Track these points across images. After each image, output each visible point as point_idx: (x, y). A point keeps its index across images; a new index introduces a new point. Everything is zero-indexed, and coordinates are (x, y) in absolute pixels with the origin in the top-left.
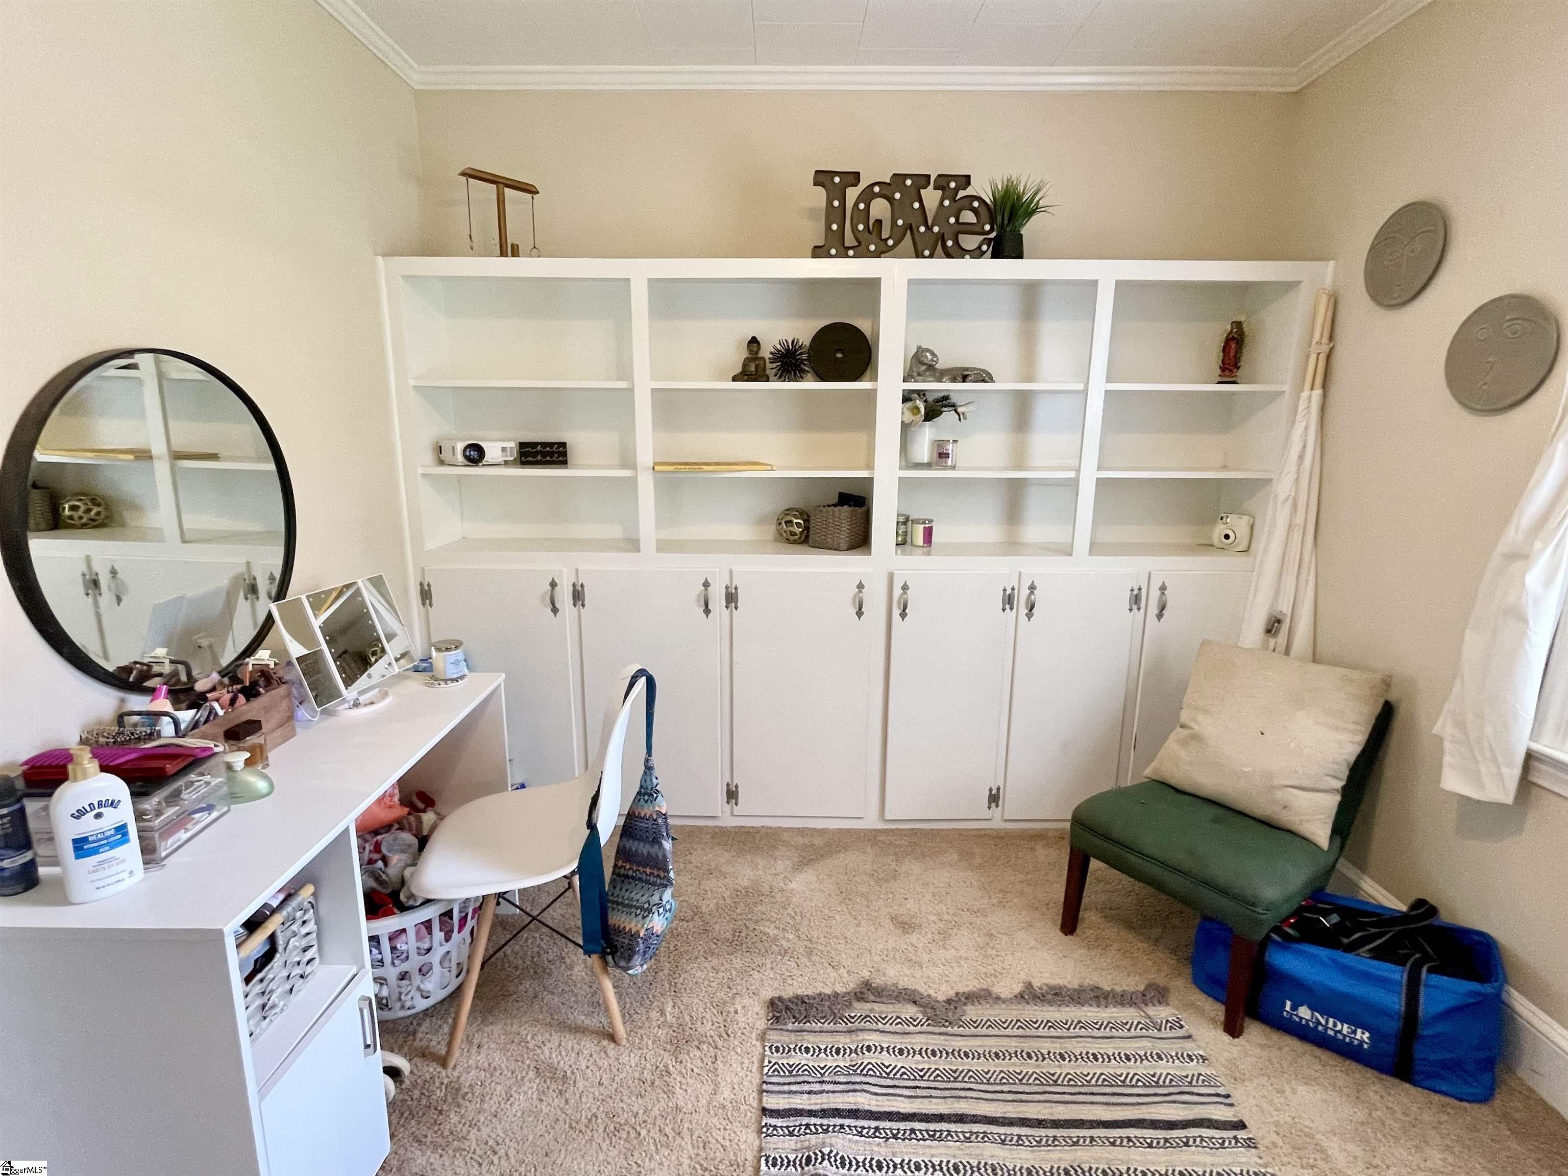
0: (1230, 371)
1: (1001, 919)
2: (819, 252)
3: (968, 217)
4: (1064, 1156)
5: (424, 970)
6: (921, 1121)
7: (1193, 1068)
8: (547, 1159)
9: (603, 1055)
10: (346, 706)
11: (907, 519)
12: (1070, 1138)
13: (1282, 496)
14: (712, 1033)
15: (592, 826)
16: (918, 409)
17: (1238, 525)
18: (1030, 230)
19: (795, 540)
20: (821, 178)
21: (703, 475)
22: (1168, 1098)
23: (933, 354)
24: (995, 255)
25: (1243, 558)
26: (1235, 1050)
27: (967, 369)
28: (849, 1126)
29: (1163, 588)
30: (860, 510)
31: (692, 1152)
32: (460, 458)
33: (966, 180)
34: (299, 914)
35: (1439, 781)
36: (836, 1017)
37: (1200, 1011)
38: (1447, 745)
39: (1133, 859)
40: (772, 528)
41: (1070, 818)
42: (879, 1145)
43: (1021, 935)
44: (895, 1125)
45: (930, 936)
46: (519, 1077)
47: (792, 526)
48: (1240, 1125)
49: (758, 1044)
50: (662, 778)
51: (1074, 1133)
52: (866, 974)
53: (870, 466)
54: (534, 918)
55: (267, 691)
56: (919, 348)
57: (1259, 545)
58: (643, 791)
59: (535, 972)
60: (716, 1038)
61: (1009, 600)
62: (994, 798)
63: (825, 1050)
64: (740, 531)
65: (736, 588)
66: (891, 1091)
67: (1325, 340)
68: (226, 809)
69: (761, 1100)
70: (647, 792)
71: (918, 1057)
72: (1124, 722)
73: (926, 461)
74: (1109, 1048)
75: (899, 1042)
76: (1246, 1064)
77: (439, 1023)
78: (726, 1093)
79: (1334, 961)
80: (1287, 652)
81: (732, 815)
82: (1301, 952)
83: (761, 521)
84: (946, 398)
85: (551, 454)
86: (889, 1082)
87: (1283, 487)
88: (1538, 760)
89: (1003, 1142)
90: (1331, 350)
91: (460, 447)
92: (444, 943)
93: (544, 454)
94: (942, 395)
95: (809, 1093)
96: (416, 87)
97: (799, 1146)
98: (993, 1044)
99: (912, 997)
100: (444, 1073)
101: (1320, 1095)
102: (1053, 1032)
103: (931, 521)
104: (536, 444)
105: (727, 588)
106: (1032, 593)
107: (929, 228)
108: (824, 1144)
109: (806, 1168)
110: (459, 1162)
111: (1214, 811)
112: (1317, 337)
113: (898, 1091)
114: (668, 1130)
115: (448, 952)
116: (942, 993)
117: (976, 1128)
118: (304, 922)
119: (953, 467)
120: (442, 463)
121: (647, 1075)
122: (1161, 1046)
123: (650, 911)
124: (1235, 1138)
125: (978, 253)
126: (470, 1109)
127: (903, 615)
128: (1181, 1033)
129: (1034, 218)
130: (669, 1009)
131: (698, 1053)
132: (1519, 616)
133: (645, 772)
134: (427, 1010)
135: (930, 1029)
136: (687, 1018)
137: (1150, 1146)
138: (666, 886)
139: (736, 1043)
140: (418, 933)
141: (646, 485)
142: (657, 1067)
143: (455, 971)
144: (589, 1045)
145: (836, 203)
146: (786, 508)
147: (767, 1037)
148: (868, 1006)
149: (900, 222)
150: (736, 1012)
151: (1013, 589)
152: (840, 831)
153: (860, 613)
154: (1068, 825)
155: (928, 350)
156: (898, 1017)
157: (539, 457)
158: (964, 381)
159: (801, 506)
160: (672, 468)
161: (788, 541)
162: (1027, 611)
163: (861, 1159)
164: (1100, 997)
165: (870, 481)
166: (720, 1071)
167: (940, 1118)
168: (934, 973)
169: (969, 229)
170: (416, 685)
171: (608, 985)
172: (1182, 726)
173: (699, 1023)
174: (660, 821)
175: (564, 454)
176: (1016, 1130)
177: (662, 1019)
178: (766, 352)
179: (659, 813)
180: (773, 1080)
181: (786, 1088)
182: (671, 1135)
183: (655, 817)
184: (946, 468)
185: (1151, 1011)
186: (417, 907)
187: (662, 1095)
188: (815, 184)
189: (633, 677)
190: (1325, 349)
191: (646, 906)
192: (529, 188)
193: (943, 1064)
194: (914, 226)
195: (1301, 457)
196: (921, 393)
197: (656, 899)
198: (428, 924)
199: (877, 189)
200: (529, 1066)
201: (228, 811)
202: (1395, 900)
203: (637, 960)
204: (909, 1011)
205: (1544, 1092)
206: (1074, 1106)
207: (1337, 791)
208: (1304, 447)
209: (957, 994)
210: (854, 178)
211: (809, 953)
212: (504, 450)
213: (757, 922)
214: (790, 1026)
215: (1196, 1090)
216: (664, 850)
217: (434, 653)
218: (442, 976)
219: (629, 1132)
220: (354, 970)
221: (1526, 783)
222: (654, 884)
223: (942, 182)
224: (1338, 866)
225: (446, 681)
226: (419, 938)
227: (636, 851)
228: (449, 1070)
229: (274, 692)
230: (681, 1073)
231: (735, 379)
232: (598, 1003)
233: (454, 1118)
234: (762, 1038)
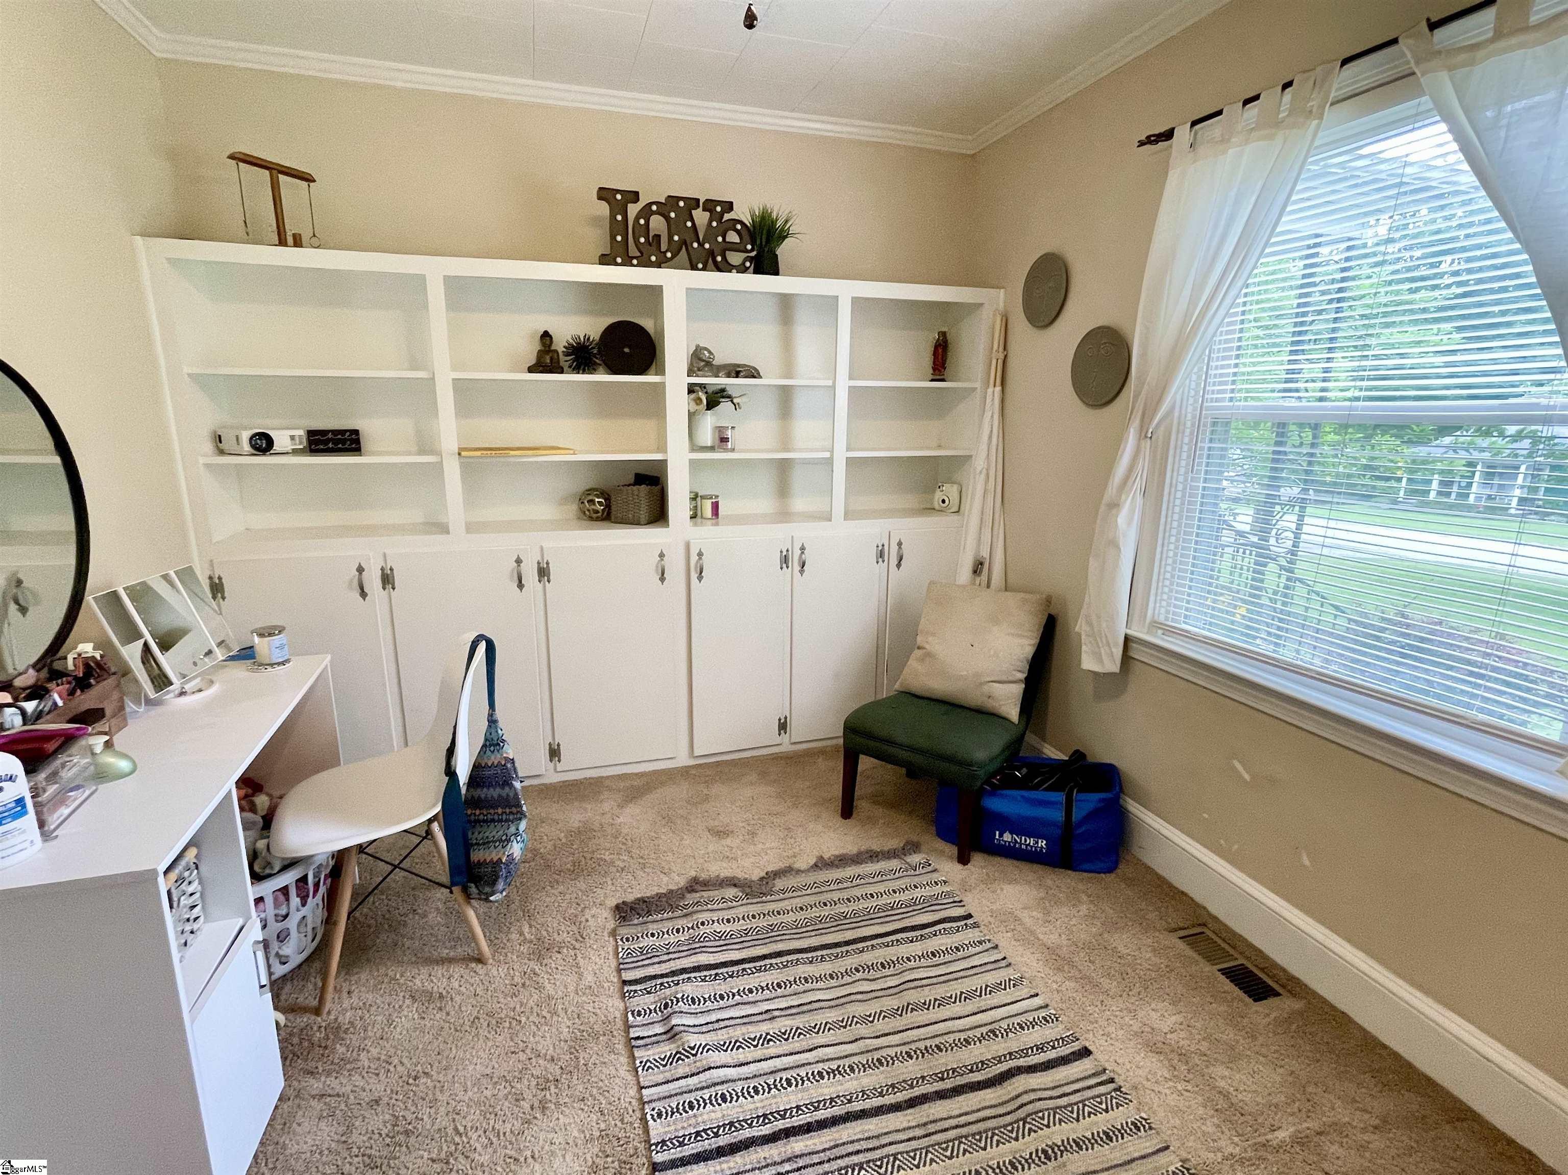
0: (940, 371)
1: (795, 816)
2: (606, 260)
3: (733, 237)
4: (854, 961)
5: (282, 937)
6: (749, 962)
7: (938, 889)
8: (439, 1057)
9: (474, 974)
10: (172, 695)
11: (696, 495)
12: (858, 949)
13: (979, 468)
14: (569, 939)
15: (450, 772)
16: (700, 399)
17: (951, 491)
18: (784, 251)
19: (597, 518)
20: (604, 194)
21: (512, 459)
22: (923, 911)
23: (710, 352)
24: (757, 271)
25: (955, 517)
26: (965, 873)
27: (739, 366)
28: (695, 978)
29: (900, 544)
30: (656, 489)
31: (569, 1023)
32: (247, 447)
33: (729, 206)
34: (187, 874)
35: (1080, 664)
36: (672, 908)
37: (942, 853)
38: (1083, 637)
39: (892, 750)
40: (574, 507)
41: (841, 734)
42: (719, 984)
43: (811, 826)
44: (730, 969)
45: (741, 837)
46: (397, 1006)
47: (594, 504)
48: (970, 916)
49: (611, 939)
50: (506, 728)
51: (860, 945)
52: (693, 874)
53: (662, 448)
54: (395, 867)
55: (98, 682)
56: (698, 346)
57: (966, 507)
58: (488, 743)
59: (390, 926)
60: (574, 942)
61: (785, 560)
62: (783, 726)
63: (668, 932)
64: (545, 511)
65: (548, 563)
66: (724, 948)
67: (1001, 349)
68: (94, 788)
69: (620, 976)
70: (493, 742)
71: (742, 922)
72: (878, 648)
73: (709, 445)
74: (881, 888)
75: (727, 915)
76: (972, 881)
77: (302, 983)
78: (589, 979)
79: (1022, 797)
80: (988, 586)
81: (556, 771)
82: (1002, 796)
83: (564, 501)
84: (723, 390)
85: (343, 442)
86: (722, 943)
87: (980, 463)
88: (1133, 641)
89: (811, 962)
90: (1006, 356)
91: (245, 436)
92: (300, 907)
93: (336, 442)
94: (720, 387)
95: (659, 963)
96: (158, 55)
97: (657, 999)
98: (798, 902)
99: (733, 883)
100: (319, 1019)
101: (1018, 887)
102: (841, 886)
103: (717, 497)
104: (328, 431)
105: (539, 563)
106: (803, 553)
107: (701, 245)
108: (677, 993)
109: (665, 1011)
110: (356, 1077)
111: (944, 708)
112: (995, 347)
113: (729, 947)
114: (544, 1013)
115: (304, 917)
116: (756, 875)
117: (790, 958)
118: (190, 883)
119: (733, 450)
120: (222, 452)
121: (517, 979)
122: (916, 880)
123: (508, 841)
124: (966, 924)
125: (742, 269)
126: (353, 1039)
127: (700, 578)
128: (930, 869)
129: (786, 240)
130: (526, 929)
131: (559, 956)
132: (1114, 544)
133: (489, 726)
134: (285, 975)
135: (748, 901)
136: (544, 933)
137: (912, 941)
138: (520, 819)
139: (592, 942)
140: (276, 899)
141: (452, 470)
142: (525, 973)
143: (310, 938)
144: (457, 970)
145: (619, 218)
146: (588, 487)
147: (618, 932)
148: (698, 895)
149: (676, 238)
150: (587, 921)
151: (788, 551)
152: (655, 772)
153: (662, 579)
154: (841, 741)
155: (706, 349)
156: (722, 898)
157: (330, 445)
158: (737, 377)
159: (602, 487)
160: (478, 453)
161: (591, 519)
162: (799, 568)
163: (707, 996)
164: (873, 856)
165: (664, 463)
166: (581, 964)
167: (764, 957)
168: (747, 863)
169: (734, 248)
170: (240, 672)
171: (471, 914)
172: (919, 648)
173: (556, 934)
174: (509, 765)
175: (358, 441)
176: (819, 953)
177: (522, 938)
178: (560, 344)
179: (506, 759)
180: (626, 961)
181: (640, 964)
182: (548, 1016)
183: (503, 763)
184: (726, 450)
185: (909, 859)
186: (275, 874)
187: (533, 990)
188: (600, 198)
189: (473, 642)
190: (1002, 356)
191: (504, 838)
192: (306, 176)
193: (763, 923)
194: (688, 242)
195: (990, 437)
196: (703, 386)
197: (512, 829)
198: (285, 890)
199: (654, 208)
200: (404, 997)
201: (96, 790)
202: (1060, 754)
203: (500, 885)
204: (731, 892)
205: (1147, 860)
206: (859, 930)
207: (1021, 680)
208: (992, 431)
209: (767, 873)
210: (635, 196)
211: (643, 867)
212: (292, 438)
213: (593, 852)
214: (636, 922)
215: (940, 902)
216: (515, 789)
217: (257, 639)
218: (300, 940)
219: (510, 1023)
220: (241, 922)
221: (1126, 658)
222: (507, 821)
223: (710, 205)
224: (1026, 738)
225: (272, 665)
226: (277, 905)
227: (486, 797)
228: (324, 1016)
229: (105, 682)
230: (548, 972)
231: (531, 370)
232: (458, 938)
233: (341, 1049)
234: (613, 933)
